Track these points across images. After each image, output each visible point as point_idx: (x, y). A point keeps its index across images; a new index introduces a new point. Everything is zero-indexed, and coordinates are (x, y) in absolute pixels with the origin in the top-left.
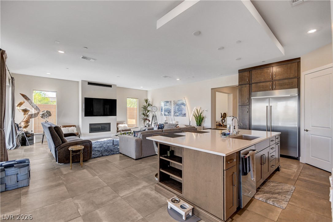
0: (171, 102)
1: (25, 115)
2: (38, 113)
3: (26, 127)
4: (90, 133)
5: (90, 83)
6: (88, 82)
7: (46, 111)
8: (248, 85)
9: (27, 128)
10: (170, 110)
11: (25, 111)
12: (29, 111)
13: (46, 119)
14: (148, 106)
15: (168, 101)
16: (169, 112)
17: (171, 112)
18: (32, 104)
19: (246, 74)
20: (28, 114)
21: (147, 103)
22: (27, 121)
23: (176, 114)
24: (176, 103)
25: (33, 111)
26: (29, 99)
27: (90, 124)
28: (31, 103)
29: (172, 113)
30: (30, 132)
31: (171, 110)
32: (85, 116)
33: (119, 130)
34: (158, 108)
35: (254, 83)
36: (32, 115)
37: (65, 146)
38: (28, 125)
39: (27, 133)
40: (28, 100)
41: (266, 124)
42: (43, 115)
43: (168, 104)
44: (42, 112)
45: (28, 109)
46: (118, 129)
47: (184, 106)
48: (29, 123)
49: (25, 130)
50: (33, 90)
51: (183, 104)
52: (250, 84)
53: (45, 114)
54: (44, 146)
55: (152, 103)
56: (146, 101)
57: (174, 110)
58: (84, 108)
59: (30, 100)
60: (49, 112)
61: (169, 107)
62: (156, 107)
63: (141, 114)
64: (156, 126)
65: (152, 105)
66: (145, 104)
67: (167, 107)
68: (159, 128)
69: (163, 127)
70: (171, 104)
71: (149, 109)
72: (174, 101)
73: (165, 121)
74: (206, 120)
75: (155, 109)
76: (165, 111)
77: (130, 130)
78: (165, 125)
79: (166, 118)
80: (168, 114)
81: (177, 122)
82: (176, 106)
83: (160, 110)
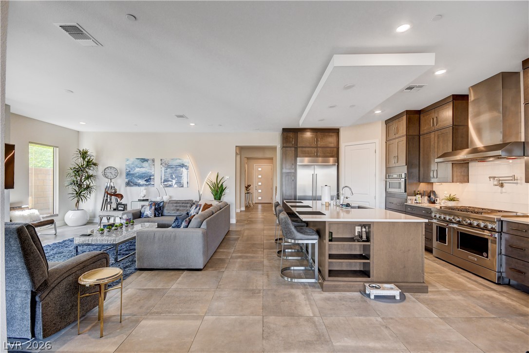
0: (153, 161)
8: (293, 149)
10: (151, 176)
14: (87, 165)
15: (146, 158)
16: (149, 179)
17: (154, 179)
19: (291, 135)
21: (84, 159)
23: (166, 183)
24: (166, 164)
31: (153, 175)
34: (119, 171)
35: (300, 147)
41: (311, 195)
43: (145, 164)
47: (185, 169)
51: (182, 166)
52: (296, 149)
56: (84, 154)
57: (162, 176)
61: (148, 171)
62: (115, 170)
63: (67, 183)
64: (148, 207)
65: (95, 164)
66: (80, 161)
67: (143, 170)
68: (156, 209)
69: (163, 207)
70: (154, 165)
71: (91, 172)
72: (161, 160)
73: (143, 196)
74: (226, 191)
75: (114, 173)
76: (137, 177)
77: (51, 222)
78: (166, 203)
79: (145, 191)
80: (147, 184)
81: (171, 197)
82: (166, 169)
83: (124, 175)
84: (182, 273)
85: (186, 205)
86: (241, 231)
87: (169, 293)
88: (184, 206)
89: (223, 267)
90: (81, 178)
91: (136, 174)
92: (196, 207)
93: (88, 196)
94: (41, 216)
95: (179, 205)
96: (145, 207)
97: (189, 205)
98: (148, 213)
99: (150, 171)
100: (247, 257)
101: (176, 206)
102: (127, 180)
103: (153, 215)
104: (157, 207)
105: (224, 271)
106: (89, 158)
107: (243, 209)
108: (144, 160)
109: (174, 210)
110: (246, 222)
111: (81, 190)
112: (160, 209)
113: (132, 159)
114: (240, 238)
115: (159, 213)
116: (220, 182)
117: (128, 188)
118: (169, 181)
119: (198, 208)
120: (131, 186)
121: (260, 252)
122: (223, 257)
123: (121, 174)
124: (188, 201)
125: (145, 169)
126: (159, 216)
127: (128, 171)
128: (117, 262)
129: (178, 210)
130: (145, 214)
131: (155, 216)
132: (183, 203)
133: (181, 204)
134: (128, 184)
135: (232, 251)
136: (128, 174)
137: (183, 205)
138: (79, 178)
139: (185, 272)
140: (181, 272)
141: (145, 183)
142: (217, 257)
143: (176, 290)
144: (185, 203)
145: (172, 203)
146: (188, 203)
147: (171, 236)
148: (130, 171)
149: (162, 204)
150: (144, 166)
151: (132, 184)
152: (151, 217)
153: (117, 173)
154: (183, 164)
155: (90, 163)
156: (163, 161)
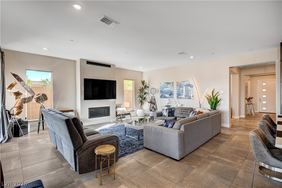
0: (173, 83)
1: (18, 100)
2: (33, 97)
3: (18, 114)
4: (89, 118)
5: (89, 63)
6: (87, 61)
7: (41, 94)
9: (20, 115)
10: (172, 92)
11: (17, 94)
12: (21, 94)
13: (41, 103)
14: (145, 88)
15: (169, 82)
16: (171, 94)
17: (173, 94)
18: (25, 86)
20: (20, 98)
21: (143, 84)
22: (19, 106)
23: (180, 96)
24: (179, 85)
25: (26, 95)
26: (21, 79)
27: (89, 108)
28: (23, 85)
29: (175, 95)
30: (23, 119)
31: (173, 92)
32: (84, 100)
33: (118, 114)
34: (157, 90)
36: (25, 99)
37: (88, 147)
38: (21, 112)
39: (20, 121)
40: (20, 81)
42: (38, 98)
43: (169, 86)
44: (37, 95)
45: (21, 91)
46: (116, 113)
47: (191, 87)
48: (22, 108)
49: (18, 117)
50: (26, 69)
51: (189, 85)
53: (41, 98)
54: (41, 136)
55: (148, 85)
56: (143, 82)
57: (177, 92)
58: (83, 90)
59: (23, 81)
60: (45, 95)
61: (170, 89)
62: (155, 89)
63: (137, 96)
64: (165, 111)
65: (148, 87)
66: (141, 86)
67: (168, 89)
68: (169, 112)
69: (174, 111)
70: (173, 86)
71: (146, 91)
72: (177, 82)
73: (167, 103)
74: (221, 102)
75: (154, 91)
76: (165, 93)
77: (129, 114)
78: (176, 109)
79: (168, 101)
80: (170, 97)
81: (182, 105)
82: (180, 88)
83: (160, 92)
84: (165, 159)
85: (187, 111)
86: (231, 135)
87: (148, 171)
88: (186, 112)
89: (196, 165)
90: (142, 94)
91: (165, 91)
92: (193, 113)
93: (145, 103)
94: (127, 111)
95: (183, 110)
96: (164, 110)
97: (189, 111)
98: (165, 114)
99: (171, 89)
100: (222, 162)
101: (181, 111)
102: (161, 95)
103: (168, 116)
104: (170, 111)
105: (194, 168)
106: (145, 84)
107: (243, 116)
108: (168, 83)
109: (179, 113)
110: (240, 128)
111: (142, 100)
112: (172, 112)
113: (163, 84)
114: (226, 142)
115: (171, 114)
116: (215, 95)
117: (161, 99)
118: (181, 95)
119: (194, 114)
120: (162, 98)
121: (240, 161)
122: (201, 155)
123: (158, 91)
124: (189, 108)
125: (169, 88)
126: (171, 116)
127: (161, 90)
128: (139, 140)
129: (182, 114)
130: (163, 115)
131: (169, 116)
132: (185, 109)
133: (184, 110)
134: (161, 97)
135: (212, 151)
136: (161, 92)
137: (185, 110)
138: (141, 94)
139: (168, 159)
140: (165, 157)
141: (169, 96)
142: (196, 153)
143: (153, 171)
144: (187, 110)
145: (179, 109)
146: (188, 110)
147: (159, 132)
148: (162, 90)
149: (173, 109)
150: (168, 87)
151: (163, 97)
152: (166, 116)
153: (156, 91)
154: (189, 84)
155: (146, 87)
156: (178, 83)
